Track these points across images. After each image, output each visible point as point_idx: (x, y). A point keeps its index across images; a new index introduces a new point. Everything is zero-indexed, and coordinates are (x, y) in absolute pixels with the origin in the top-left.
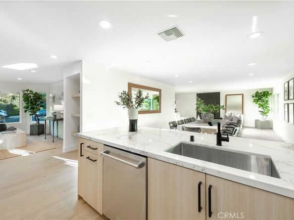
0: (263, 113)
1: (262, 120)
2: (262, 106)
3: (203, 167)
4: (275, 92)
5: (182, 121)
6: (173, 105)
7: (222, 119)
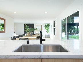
0: (48, 32)
1: (47, 35)
2: (47, 29)
3: (40, 55)
4: (51, 25)
5: (18, 36)
6: (13, 29)
7: (35, 34)
